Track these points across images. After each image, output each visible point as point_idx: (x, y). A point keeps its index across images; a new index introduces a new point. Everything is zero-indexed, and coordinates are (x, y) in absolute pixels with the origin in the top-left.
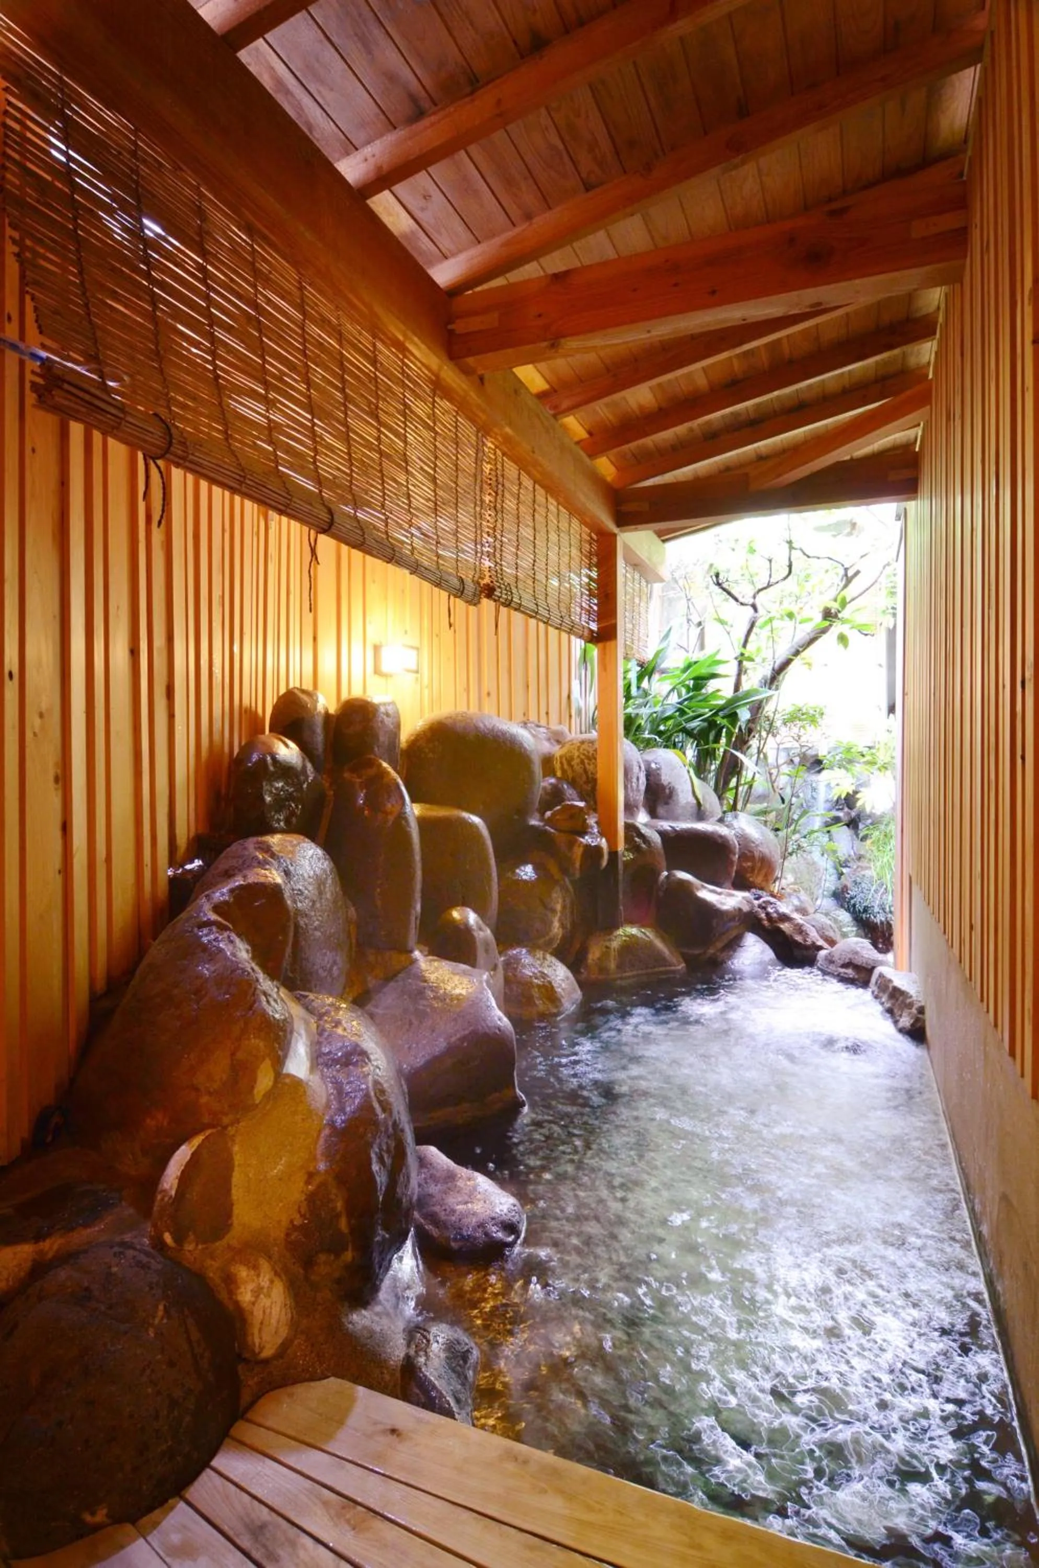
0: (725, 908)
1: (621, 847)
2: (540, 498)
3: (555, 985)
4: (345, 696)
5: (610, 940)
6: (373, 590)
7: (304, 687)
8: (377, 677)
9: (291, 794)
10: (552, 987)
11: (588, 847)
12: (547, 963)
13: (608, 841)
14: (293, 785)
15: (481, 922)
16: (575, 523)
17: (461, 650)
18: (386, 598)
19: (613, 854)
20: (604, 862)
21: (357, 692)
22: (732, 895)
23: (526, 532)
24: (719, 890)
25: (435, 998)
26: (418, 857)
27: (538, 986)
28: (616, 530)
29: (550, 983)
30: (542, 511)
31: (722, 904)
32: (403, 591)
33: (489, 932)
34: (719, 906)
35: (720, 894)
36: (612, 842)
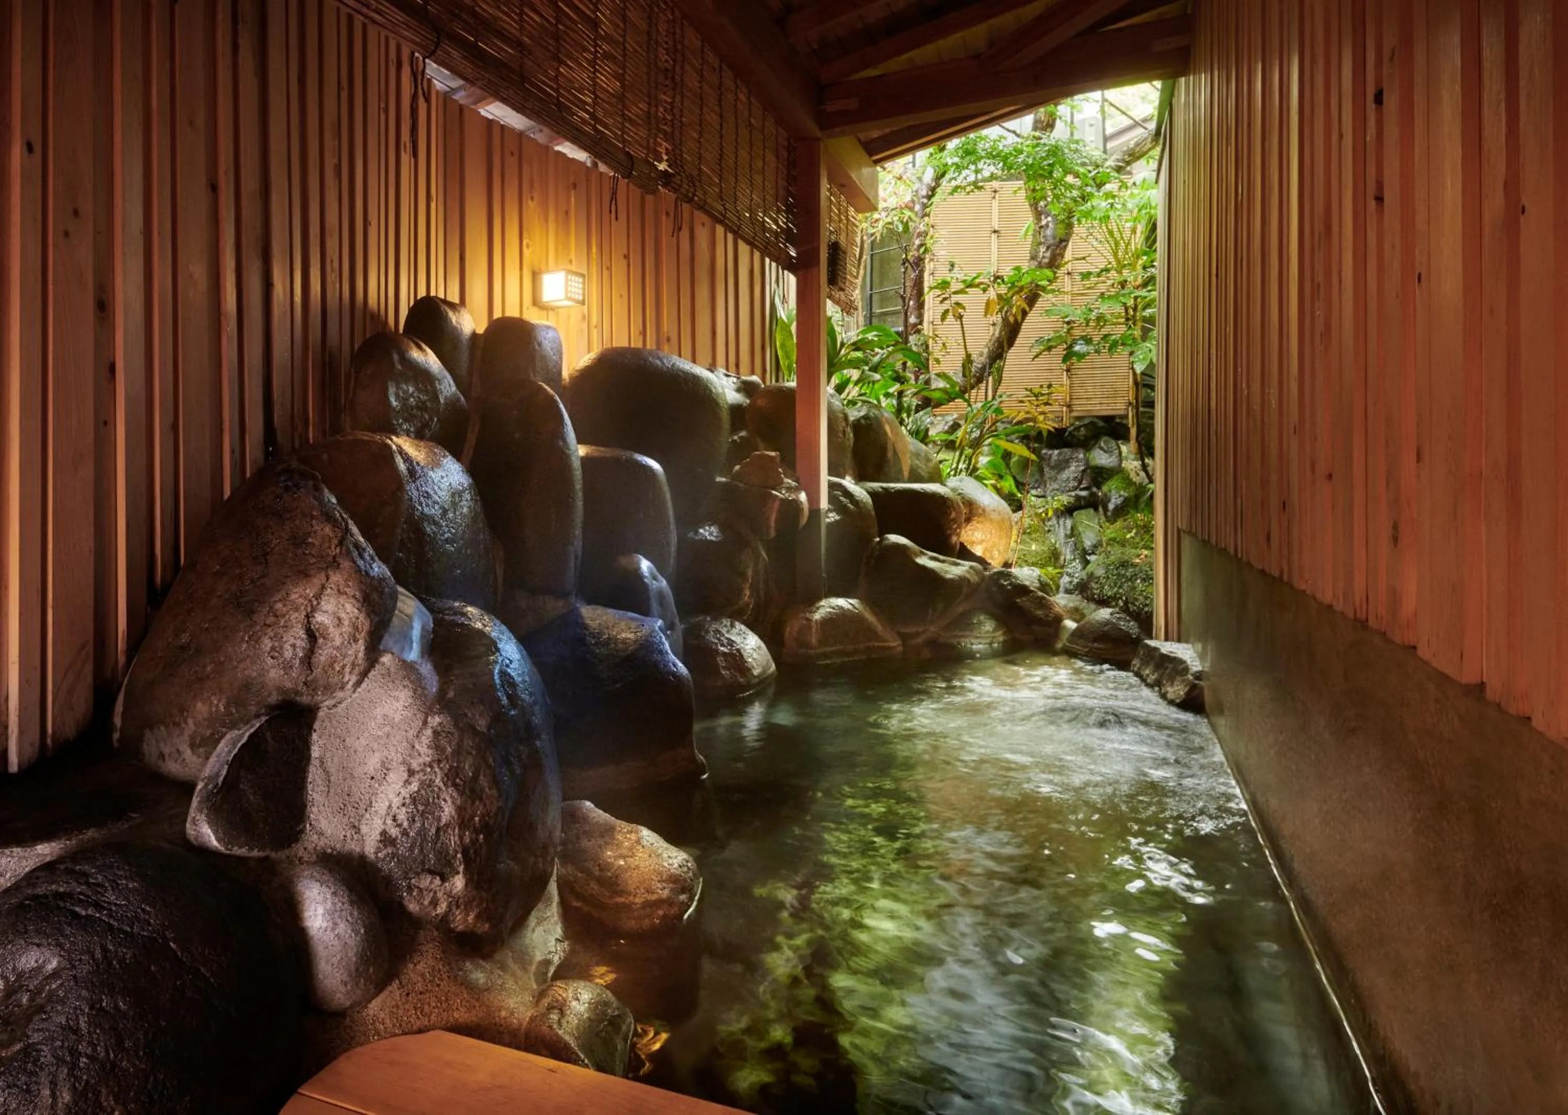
0: (949, 576)
1: (824, 504)
2: (728, 82)
3: (745, 654)
4: (497, 315)
5: (811, 612)
6: (531, 206)
7: (449, 299)
8: (535, 309)
9: (424, 403)
10: (741, 656)
11: (784, 502)
12: (735, 631)
13: (807, 495)
14: (426, 392)
15: (655, 570)
16: (770, 125)
17: (636, 288)
18: (547, 221)
19: (815, 512)
20: (804, 520)
21: (512, 312)
22: (957, 564)
23: (712, 118)
24: (941, 557)
25: (596, 644)
26: (578, 486)
27: (724, 654)
28: (819, 134)
29: (738, 650)
30: (730, 97)
31: (946, 572)
32: (567, 213)
33: (664, 583)
34: (943, 574)
35: (943, 562)
36: (814, 498)
